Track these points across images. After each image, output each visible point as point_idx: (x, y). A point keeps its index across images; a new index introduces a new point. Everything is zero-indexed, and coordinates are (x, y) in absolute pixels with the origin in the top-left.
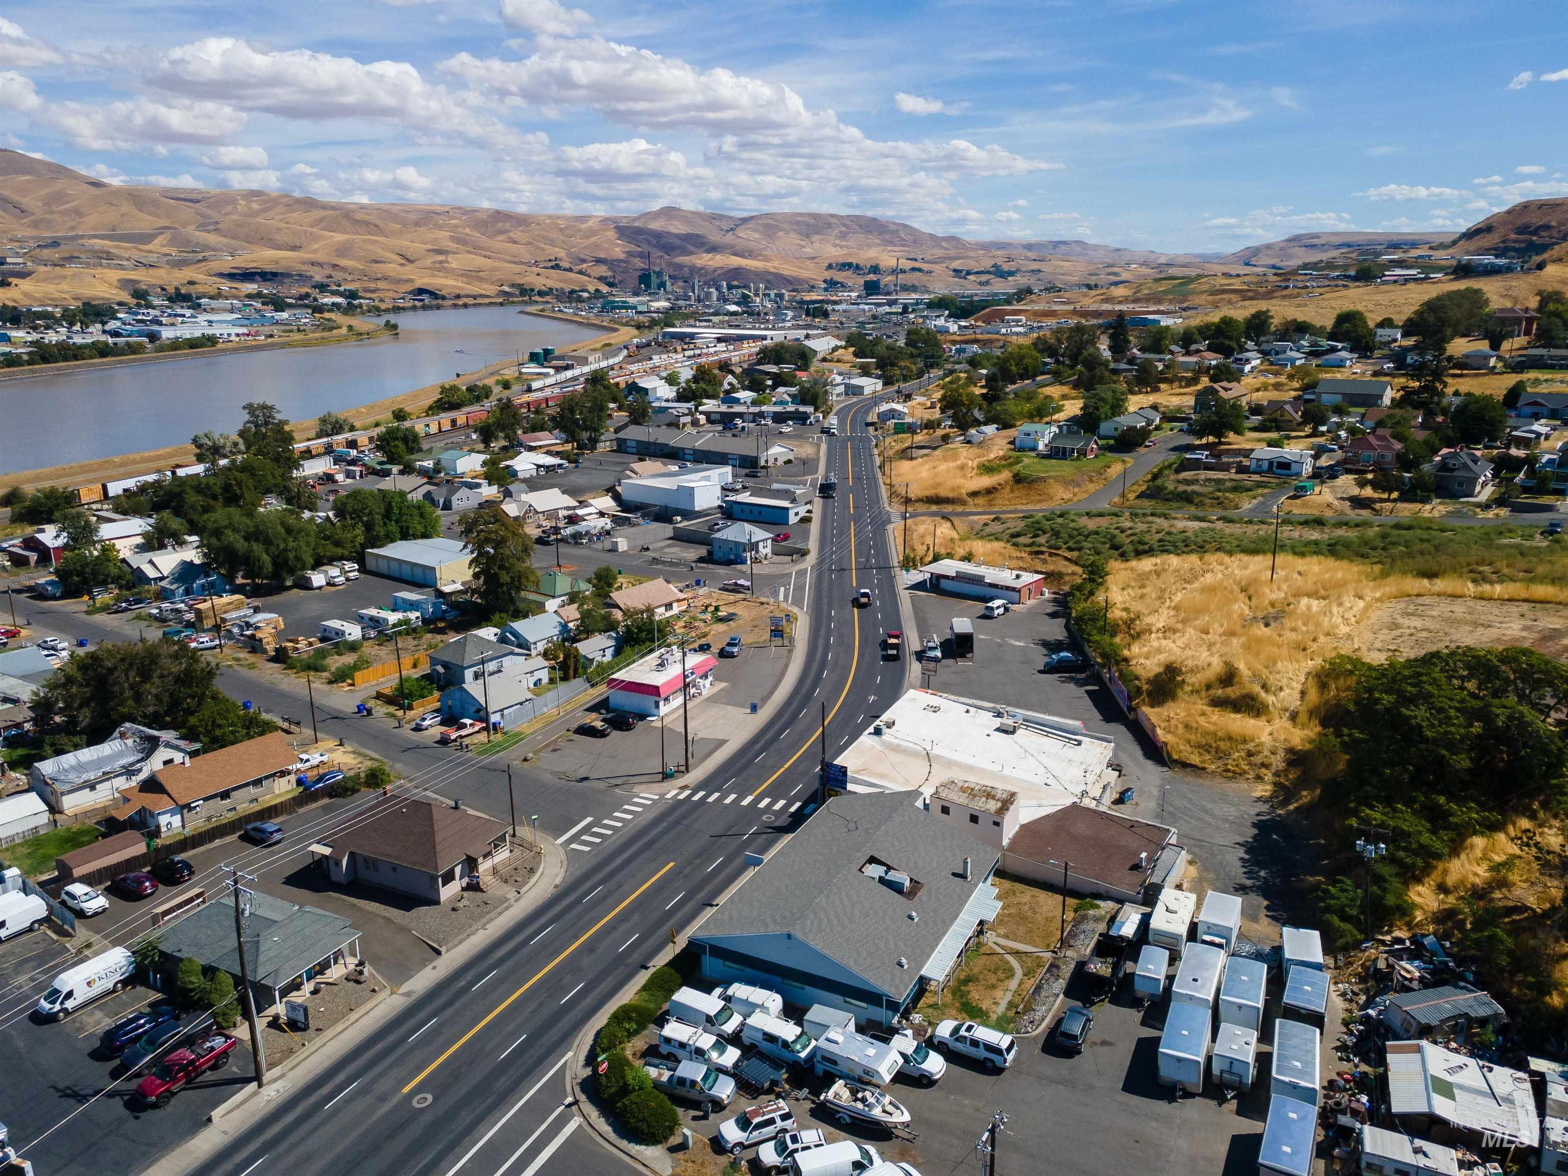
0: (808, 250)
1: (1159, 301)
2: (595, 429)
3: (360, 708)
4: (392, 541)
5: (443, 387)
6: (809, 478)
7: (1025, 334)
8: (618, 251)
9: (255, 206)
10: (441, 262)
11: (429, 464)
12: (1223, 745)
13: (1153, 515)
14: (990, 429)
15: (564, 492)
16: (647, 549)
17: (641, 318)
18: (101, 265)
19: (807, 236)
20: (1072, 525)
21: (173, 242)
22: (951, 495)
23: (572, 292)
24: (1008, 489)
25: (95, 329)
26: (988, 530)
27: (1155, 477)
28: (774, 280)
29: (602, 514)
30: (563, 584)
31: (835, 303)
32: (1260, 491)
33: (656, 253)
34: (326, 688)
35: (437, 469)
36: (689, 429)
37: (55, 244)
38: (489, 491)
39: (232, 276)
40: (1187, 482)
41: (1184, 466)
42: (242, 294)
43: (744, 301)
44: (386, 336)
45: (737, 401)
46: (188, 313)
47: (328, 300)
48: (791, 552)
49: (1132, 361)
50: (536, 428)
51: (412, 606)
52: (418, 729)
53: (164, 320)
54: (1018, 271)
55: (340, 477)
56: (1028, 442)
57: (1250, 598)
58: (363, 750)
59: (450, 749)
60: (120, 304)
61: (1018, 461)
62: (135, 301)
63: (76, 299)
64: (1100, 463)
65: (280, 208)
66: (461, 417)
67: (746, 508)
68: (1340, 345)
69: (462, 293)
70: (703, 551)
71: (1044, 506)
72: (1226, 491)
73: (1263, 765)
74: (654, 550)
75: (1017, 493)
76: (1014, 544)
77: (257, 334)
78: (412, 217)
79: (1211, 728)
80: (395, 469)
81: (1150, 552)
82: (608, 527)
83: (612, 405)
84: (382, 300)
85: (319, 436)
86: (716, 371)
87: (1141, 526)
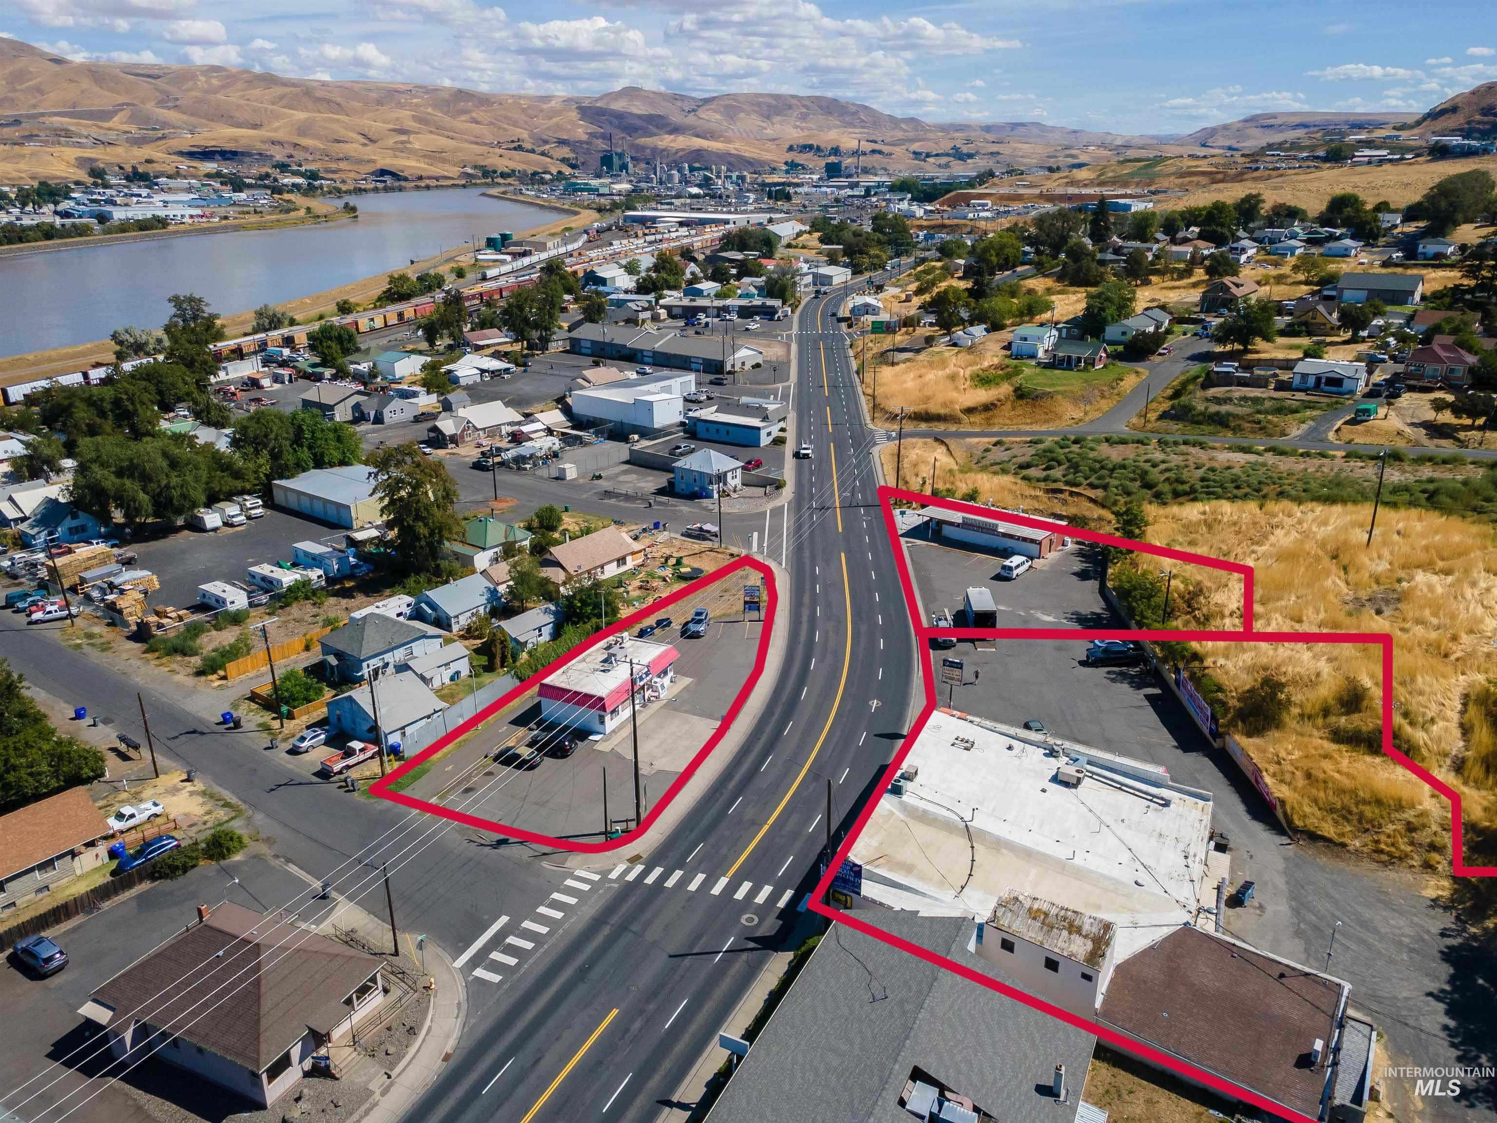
0: (768, 131)
1: (1125, 185)
2: (545, 327)
3: (227, 718)
4: (304, 470)
5: (391, 277)
6: (780, 386)
7: (993, 219)
8: (581, 131)
9: (215, 82)
10: (402, 142)
11: (364, 367)
12: (1369, 811)
13: (1185, 443)
14: (978, 330)
15: (507, 404)
16: (599, 477)
17: (603, 200)
18: (59, 143)
19: (768, 117)
20: (1092, 455)
21: (132, 119)
22: (942, 411)
23: (535, 174)
24: (1009, 405)
25: (48, 209)
26: (991, 457)
27: (1177, 395)
28: (734, 162)
29: (550, 431)
30: (496, 533)
31: (797, 185)
32: (1308, 413)
33: (618, 135)
34: (191, 681)
35: (373, 374)
36: (650, 327)
37: (17, 122)
38: (426, 401)
39: (191, 155)
40: (1217, 401)
41: (1210, 381)
42: (201, 173)
43: (706, 183)
44: (346, 218)
45: (699, 293)
46: (144, 192)
47: (288, 180)
48: (763, 483)
49: (1117, 251)
50: (484, 324)
51: (315, 561)
52: (294, 751)
53: (119, 200)
54: (977, 153)
55: (266, 382)
56: (1025, 348)
57: (1345, 569)
58: (217, 789)
59: (331, 788)
60: (77, 183)
61: (1017, 371)
62: (92, 180)
63: (33, 178)
64: (1111, 375)
65: (240, 85)
66: (408, 309)
67: (713, 428)
68: (1338, 232)
69: (424, 174)
70: (661, 480)
71: (1051, 427)
72: (1267, 412)
73: (1433, 847)
74: (609, 478)
75: (1020, 411)
76: (1024, 478)
77: (212, 215)
78: (374, 95)
79: (1346, 782)
80: (328, 373)
81: (1192, 495)
82: (556, 447)
83: (567, 297)
84: (343, 182)
85: (255, 331)
86: (677, 258)
87: (1175, 460)
